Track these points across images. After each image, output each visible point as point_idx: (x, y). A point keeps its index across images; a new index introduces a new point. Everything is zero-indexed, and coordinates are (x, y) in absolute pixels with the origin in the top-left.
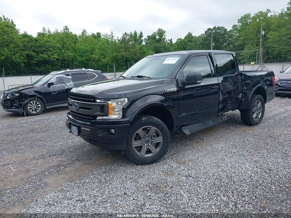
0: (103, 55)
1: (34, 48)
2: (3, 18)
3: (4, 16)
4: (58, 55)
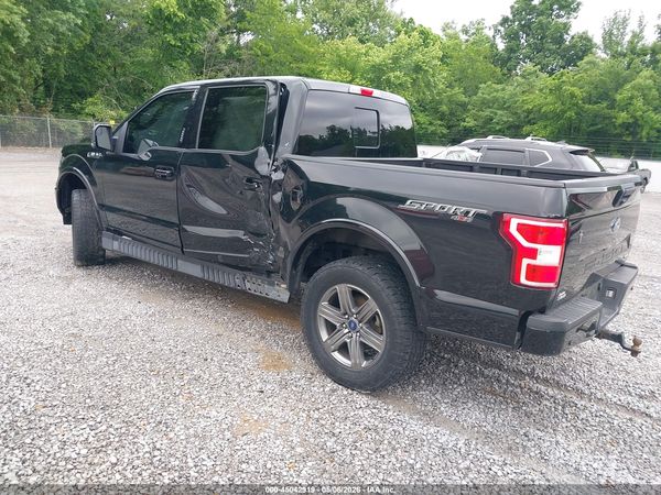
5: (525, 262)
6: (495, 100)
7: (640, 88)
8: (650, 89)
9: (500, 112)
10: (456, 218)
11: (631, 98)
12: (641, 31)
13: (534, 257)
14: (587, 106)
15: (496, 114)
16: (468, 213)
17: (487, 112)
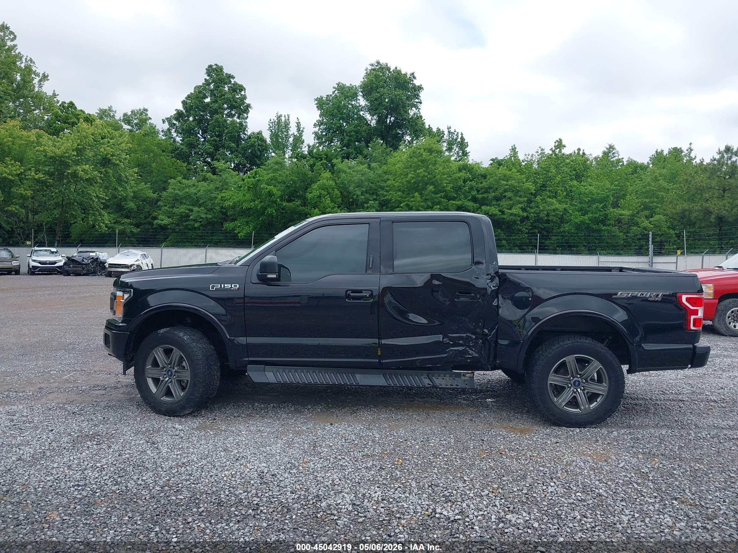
0: (646, 208)
1: (474, 193)
2: (446, 133)
3: (449, 128)
4: (524, 210)
5: (693, 317)
6: (188, 196)
7: (324, 188)
8: (333, 189)
9: (196, 209)
10: (651, 299)
11: (319, 197)
12: (301, 135)
13: (697, 314)
14: (284, 204)
15: (191, 211)
16: (658, 295)
17: (182, 209)
